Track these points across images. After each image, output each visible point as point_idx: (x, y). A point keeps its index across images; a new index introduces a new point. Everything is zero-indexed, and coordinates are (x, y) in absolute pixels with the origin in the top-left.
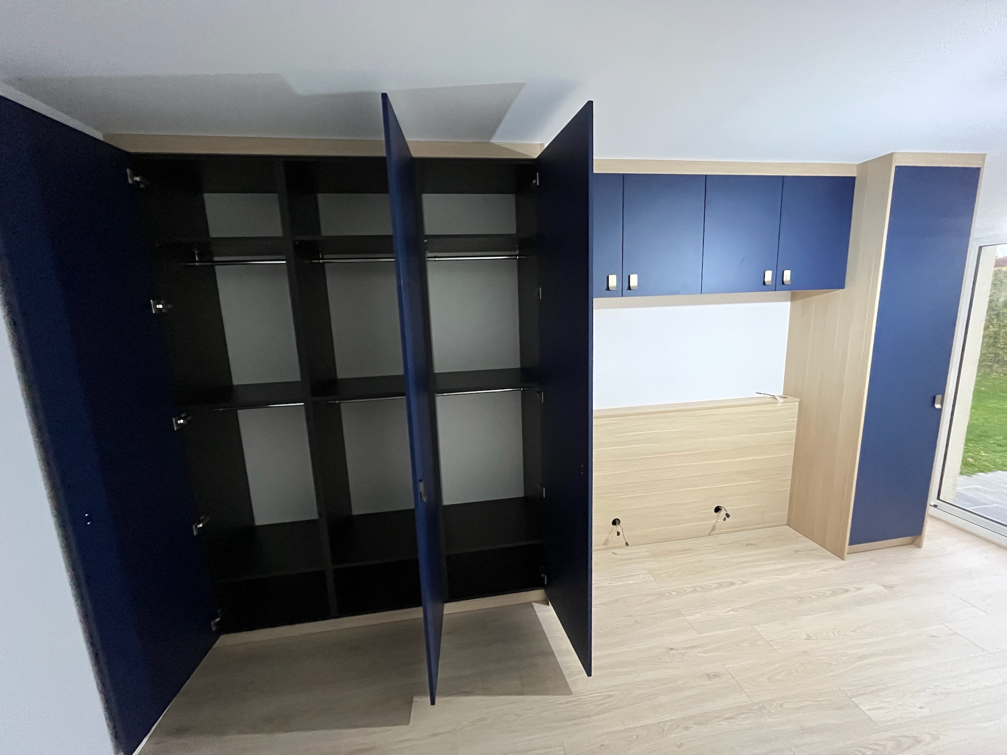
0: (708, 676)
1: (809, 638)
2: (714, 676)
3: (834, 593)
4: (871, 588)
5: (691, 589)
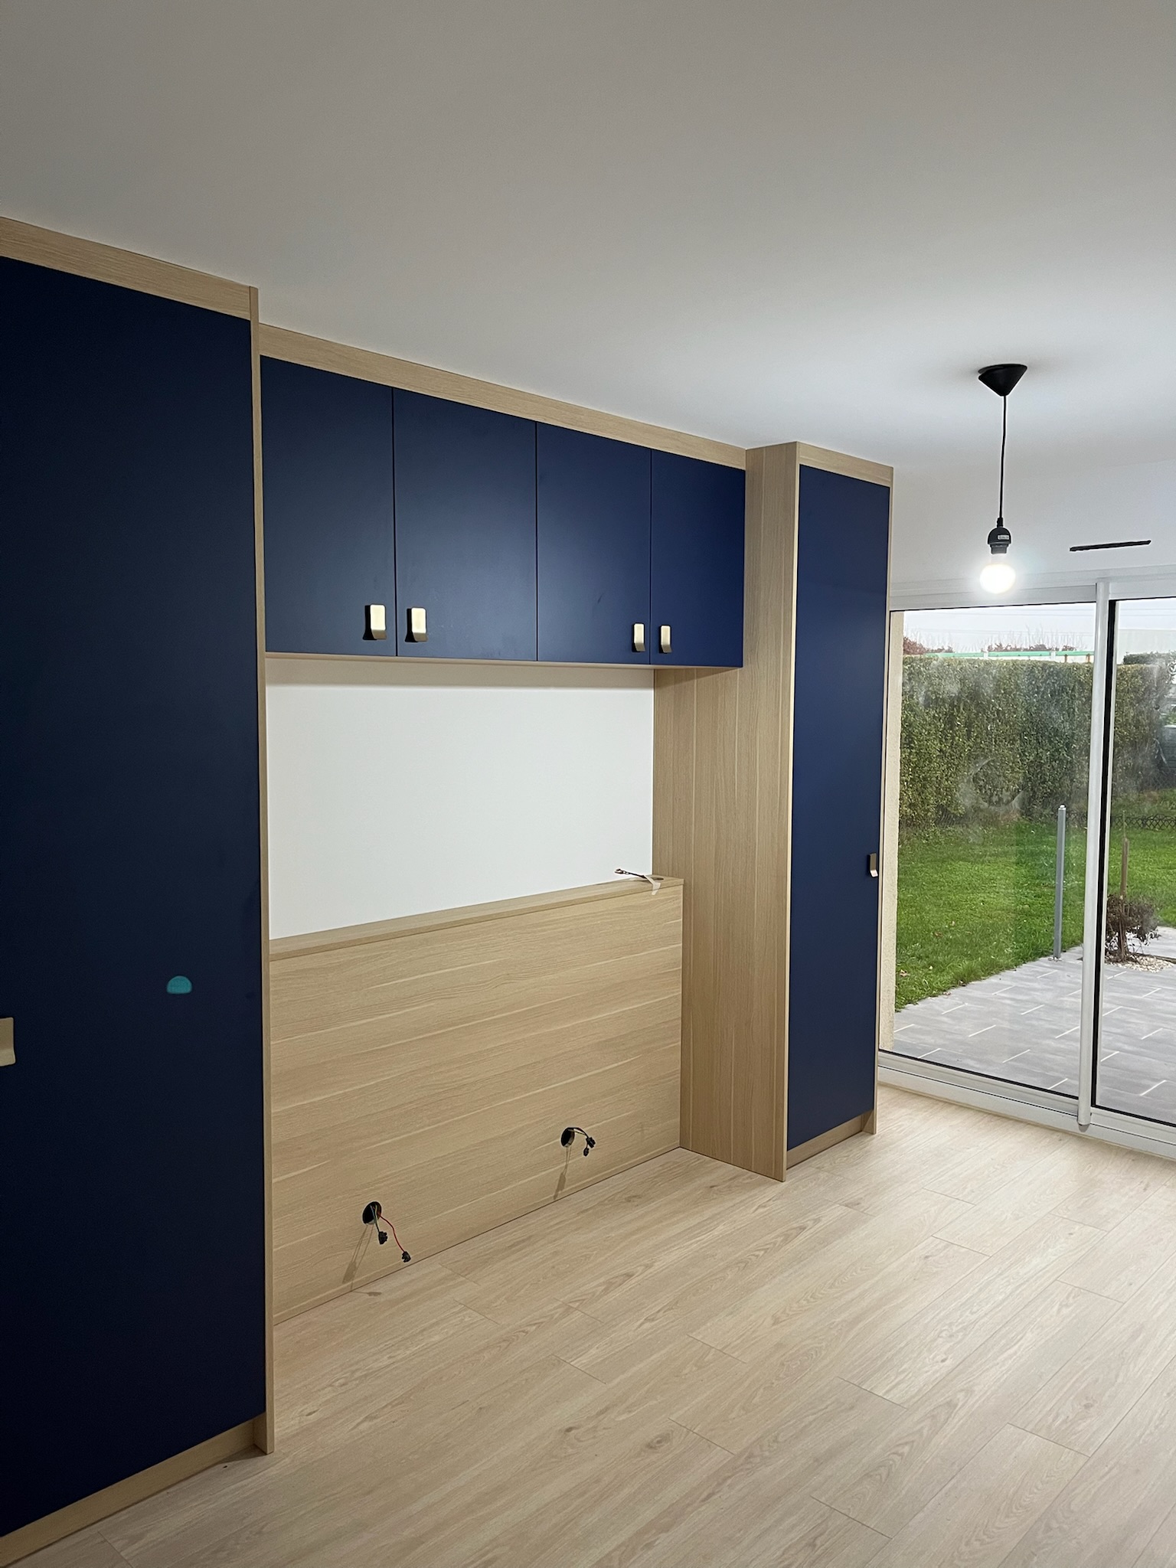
0: (650, 1446)
2: (659, 1442)
3: (787, 1238)
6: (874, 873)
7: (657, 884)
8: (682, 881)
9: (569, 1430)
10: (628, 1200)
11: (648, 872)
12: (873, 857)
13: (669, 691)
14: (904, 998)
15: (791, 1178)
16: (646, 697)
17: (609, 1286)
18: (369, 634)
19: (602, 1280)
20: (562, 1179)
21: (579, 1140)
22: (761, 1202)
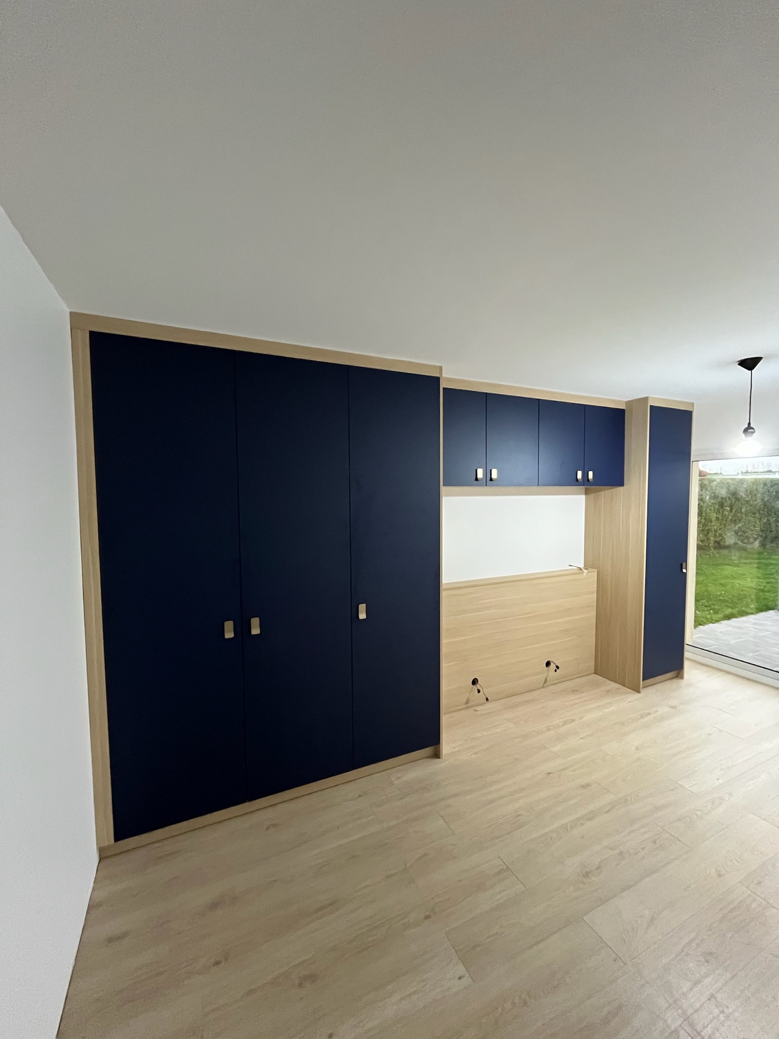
0: (582, 786)
1: (637, 749)
2: (586, 786)
3: (642, 717)
4: (664, 710)
5: (546, 728)
6: (684, 571)
7: (586, 571)
8: (596, 570)
9: (549, 773)
10: (573, 691)
11: (582, 566)
12: (684, 564)
13: (592, 496)
14: (698, 623)
15: (644, 692)
16: (583, 497)
17: (565, 723)
18: (477, 479)
19: (562, 720)
20: (546, 680)
21: (553, 666)
22: (630, 700)
